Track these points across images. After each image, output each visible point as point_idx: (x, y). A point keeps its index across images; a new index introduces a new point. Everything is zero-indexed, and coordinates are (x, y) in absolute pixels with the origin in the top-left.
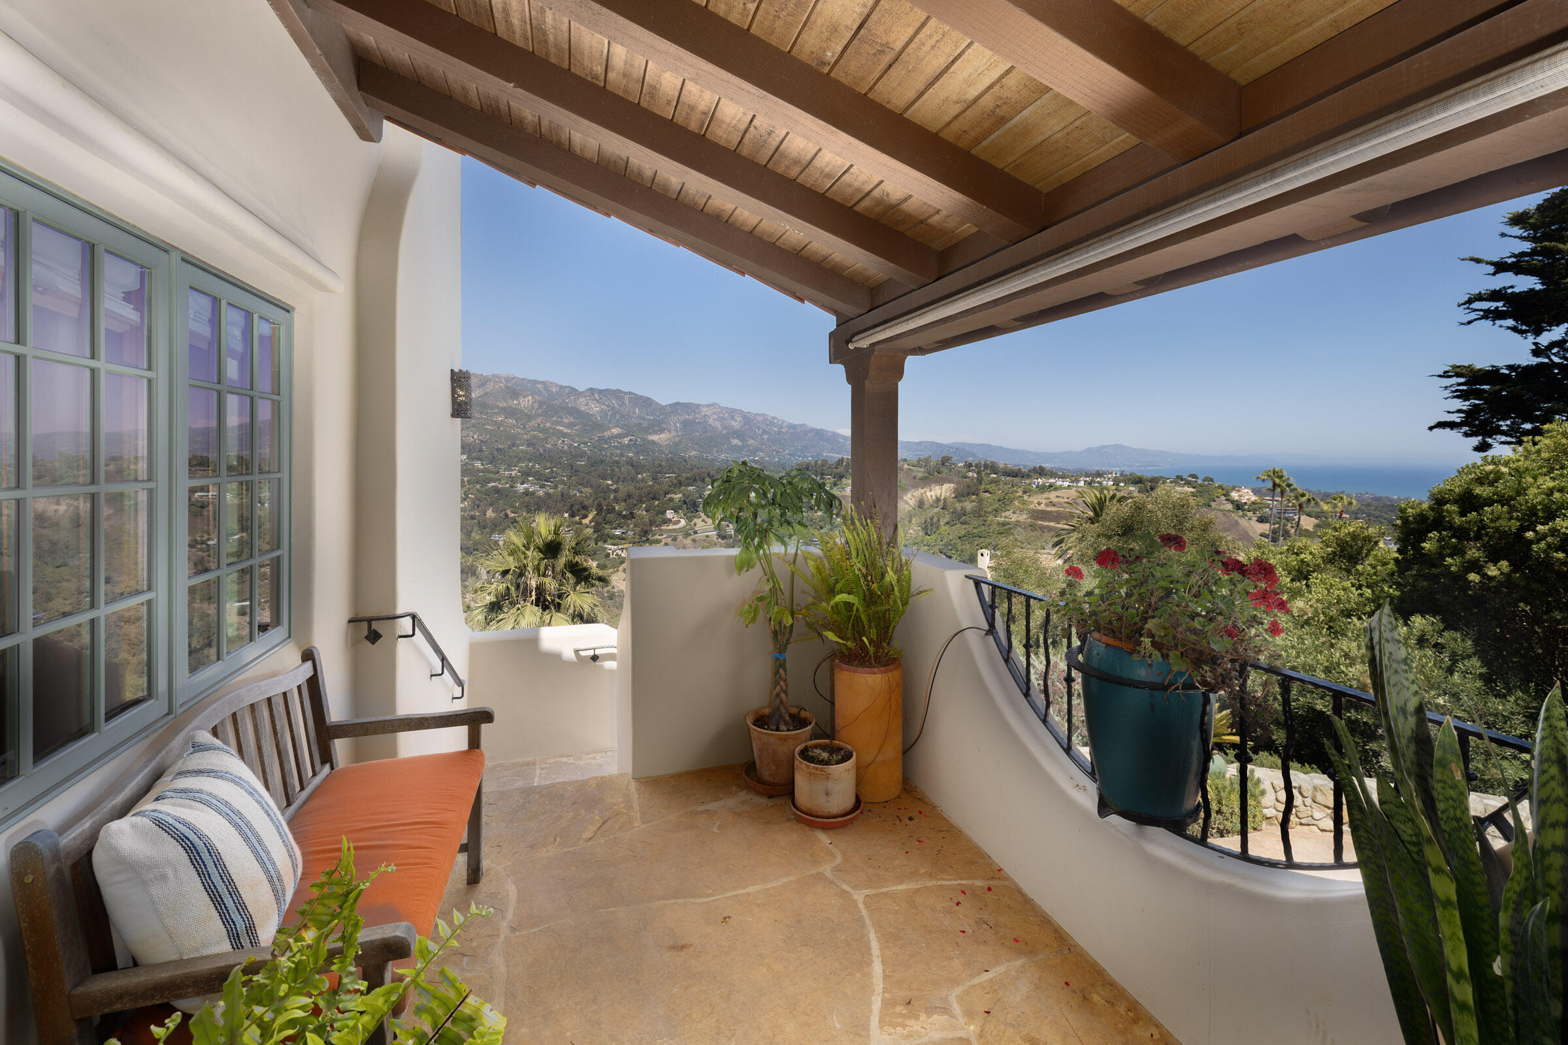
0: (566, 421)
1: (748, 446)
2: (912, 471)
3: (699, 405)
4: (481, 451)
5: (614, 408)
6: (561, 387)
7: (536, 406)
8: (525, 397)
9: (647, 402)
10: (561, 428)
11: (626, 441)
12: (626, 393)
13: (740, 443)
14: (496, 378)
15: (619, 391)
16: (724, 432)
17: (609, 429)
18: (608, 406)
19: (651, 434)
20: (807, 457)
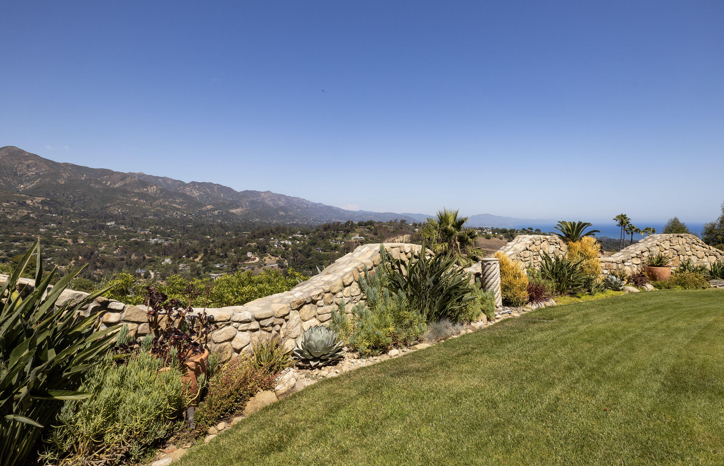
0: (178, 201)
1: (289, 215)
2: (387, 228)
3: (259, 192)
4: (124, 219)
5: (208, 193)
6: (174, 181)
7: (159, 192)
8: (151, 186)
9: (229, 190)
10: (175, 205)
11: (216, 213)
12: (215, 185)
13: (284, 214)
14: (131, 175)
15: (211, 183)
16: (275, 208)
17: (206, 206)
18: (204, 192)
19: (231, 209)
20: (324, 221)
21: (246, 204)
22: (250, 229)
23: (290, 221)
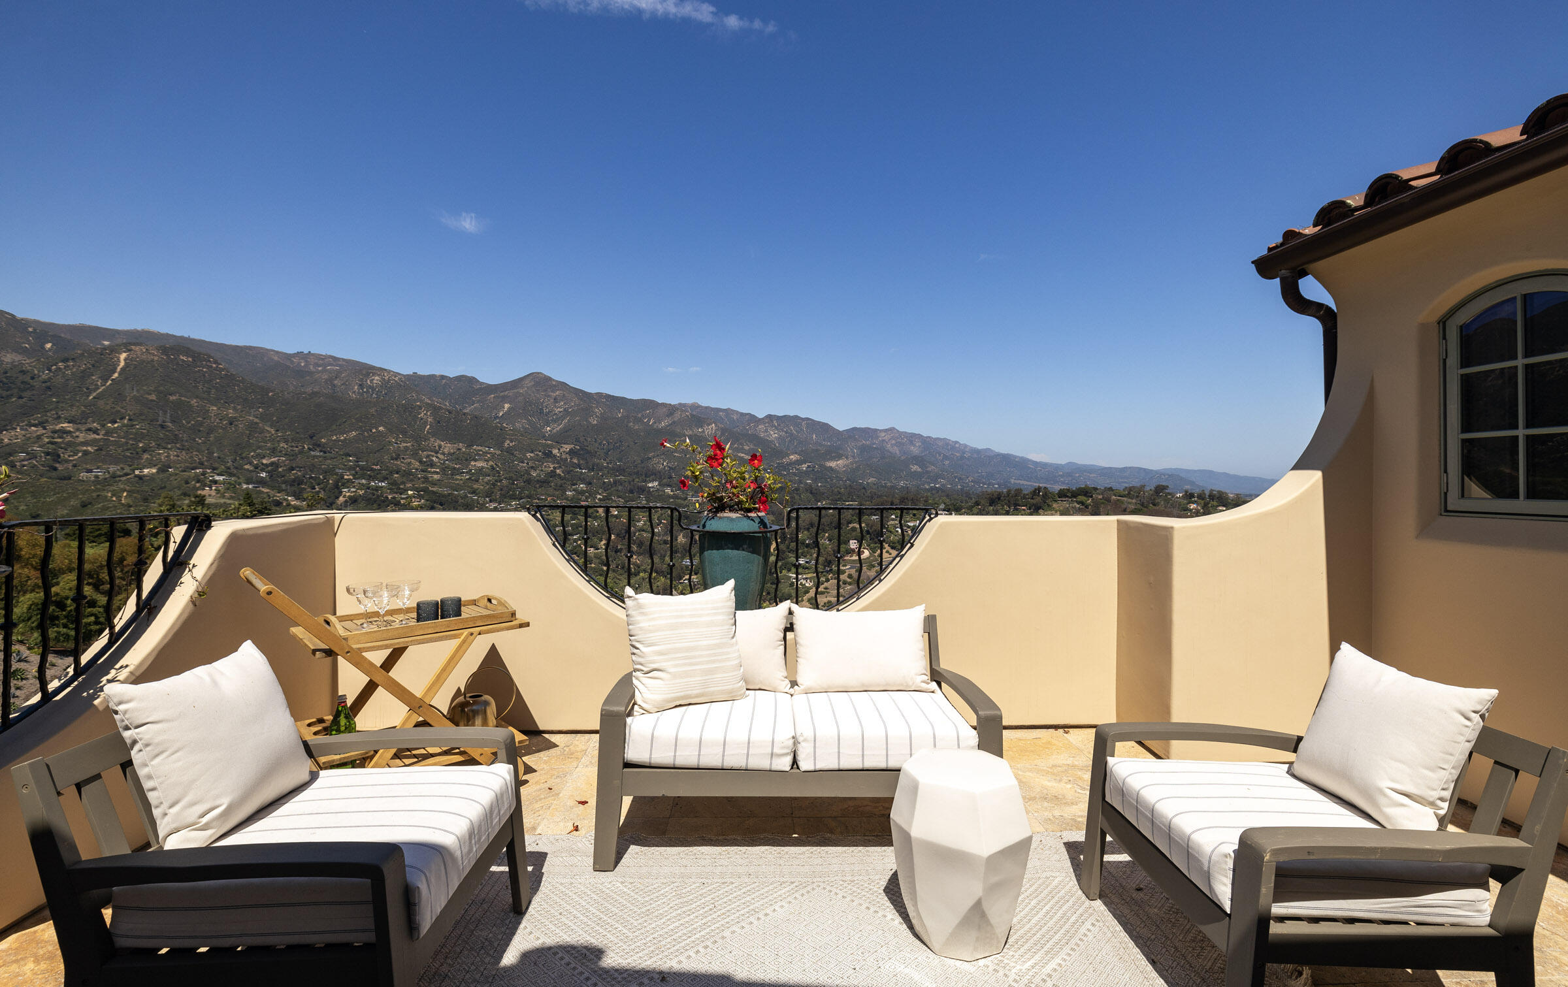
21: (853, 452)
22: (858, 496)
23: (930, 483)
